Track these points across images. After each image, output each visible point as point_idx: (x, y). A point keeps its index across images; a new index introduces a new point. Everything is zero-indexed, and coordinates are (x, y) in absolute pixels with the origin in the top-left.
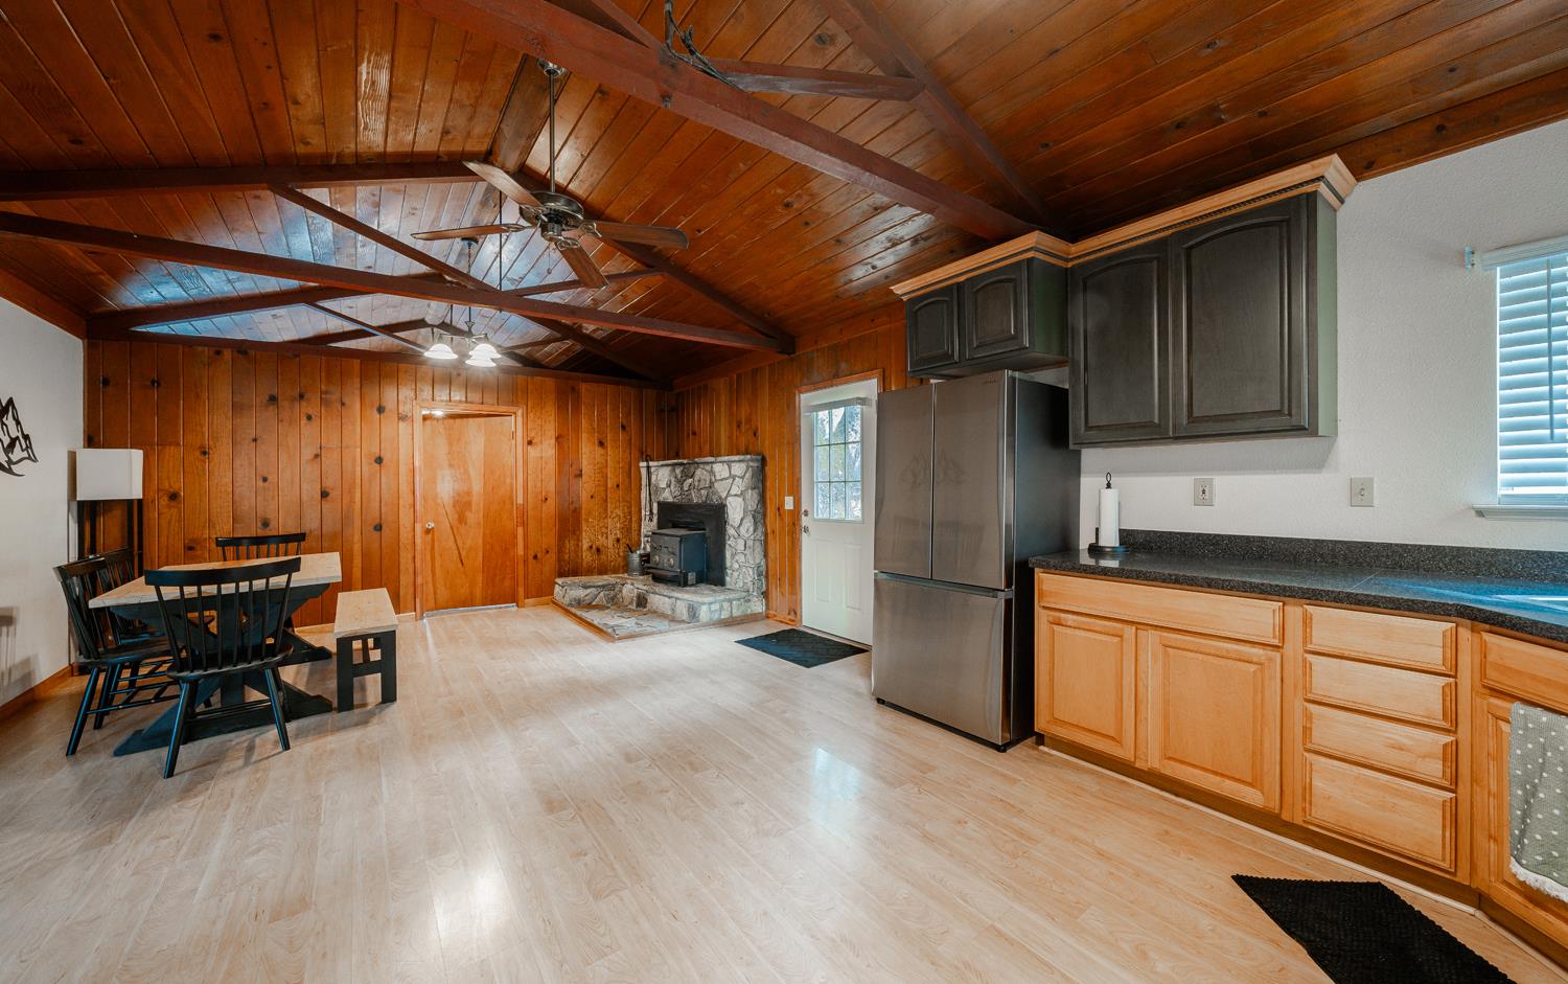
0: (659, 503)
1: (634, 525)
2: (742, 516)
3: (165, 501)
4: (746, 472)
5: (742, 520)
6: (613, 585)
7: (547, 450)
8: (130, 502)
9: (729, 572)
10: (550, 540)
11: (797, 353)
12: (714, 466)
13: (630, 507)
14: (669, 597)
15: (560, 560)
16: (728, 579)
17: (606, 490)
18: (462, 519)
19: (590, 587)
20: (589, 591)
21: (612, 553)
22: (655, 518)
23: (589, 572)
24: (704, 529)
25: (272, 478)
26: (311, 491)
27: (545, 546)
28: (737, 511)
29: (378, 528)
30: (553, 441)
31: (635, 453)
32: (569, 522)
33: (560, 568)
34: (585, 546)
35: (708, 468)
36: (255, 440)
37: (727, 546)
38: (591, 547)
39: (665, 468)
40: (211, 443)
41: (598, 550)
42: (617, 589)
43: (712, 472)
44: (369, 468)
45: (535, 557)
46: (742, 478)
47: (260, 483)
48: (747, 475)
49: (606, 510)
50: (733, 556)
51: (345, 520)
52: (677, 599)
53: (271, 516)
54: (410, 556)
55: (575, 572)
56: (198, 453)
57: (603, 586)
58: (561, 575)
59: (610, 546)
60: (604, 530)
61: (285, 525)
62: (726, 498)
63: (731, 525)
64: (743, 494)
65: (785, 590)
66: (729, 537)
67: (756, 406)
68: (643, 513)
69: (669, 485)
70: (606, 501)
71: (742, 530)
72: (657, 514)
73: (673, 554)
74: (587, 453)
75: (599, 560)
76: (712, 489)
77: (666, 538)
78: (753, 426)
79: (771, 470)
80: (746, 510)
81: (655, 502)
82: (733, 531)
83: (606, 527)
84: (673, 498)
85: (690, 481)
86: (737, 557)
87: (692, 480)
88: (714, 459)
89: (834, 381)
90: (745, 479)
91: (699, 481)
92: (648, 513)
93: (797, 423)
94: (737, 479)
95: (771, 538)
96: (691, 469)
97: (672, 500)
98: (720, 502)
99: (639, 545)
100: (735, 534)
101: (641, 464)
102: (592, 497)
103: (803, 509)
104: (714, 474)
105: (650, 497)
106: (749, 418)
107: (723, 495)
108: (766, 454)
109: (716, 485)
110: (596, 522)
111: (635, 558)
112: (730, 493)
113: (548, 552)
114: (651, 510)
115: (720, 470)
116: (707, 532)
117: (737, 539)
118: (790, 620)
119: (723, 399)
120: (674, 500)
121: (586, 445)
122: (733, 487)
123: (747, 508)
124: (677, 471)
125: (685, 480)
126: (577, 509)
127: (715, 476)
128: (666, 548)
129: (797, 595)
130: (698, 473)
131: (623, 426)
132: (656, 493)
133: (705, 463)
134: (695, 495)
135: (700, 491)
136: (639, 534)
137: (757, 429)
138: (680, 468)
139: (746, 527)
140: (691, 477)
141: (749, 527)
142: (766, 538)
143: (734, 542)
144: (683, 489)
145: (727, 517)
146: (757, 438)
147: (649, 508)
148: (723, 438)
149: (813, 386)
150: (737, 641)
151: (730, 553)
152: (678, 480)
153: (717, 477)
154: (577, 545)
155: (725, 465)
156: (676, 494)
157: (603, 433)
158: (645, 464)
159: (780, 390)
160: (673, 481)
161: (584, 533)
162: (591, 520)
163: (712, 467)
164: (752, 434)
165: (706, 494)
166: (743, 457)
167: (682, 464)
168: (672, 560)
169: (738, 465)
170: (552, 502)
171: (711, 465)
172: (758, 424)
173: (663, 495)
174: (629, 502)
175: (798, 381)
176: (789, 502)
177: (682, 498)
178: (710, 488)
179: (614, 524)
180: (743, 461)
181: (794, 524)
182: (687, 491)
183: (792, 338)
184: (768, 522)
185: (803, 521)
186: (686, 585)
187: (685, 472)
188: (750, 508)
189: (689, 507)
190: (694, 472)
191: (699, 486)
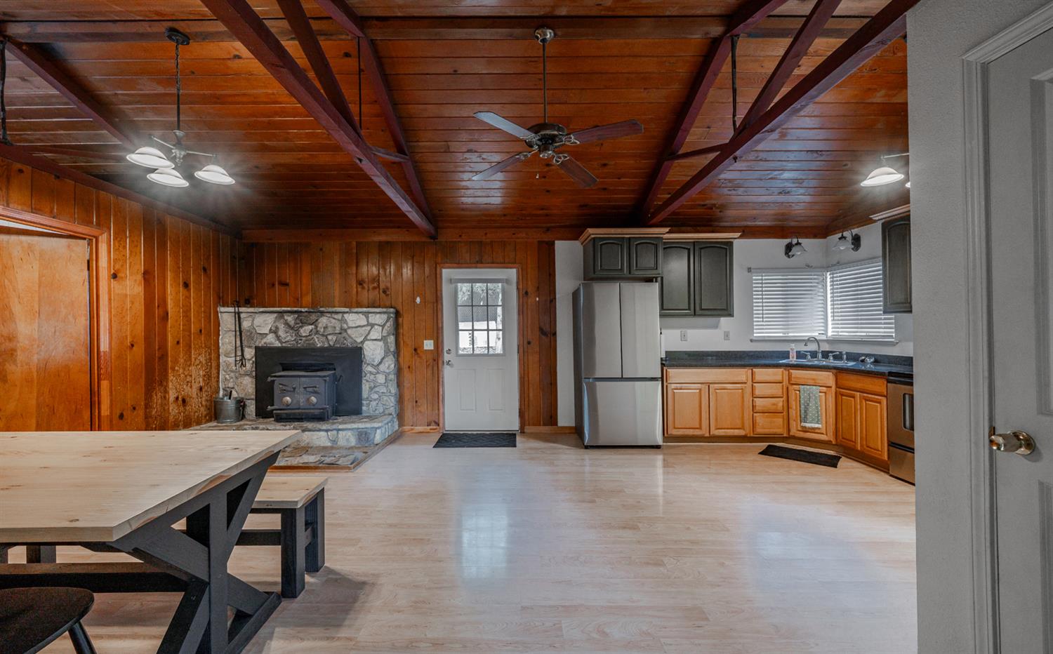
0: (257, 348)
1: (214, 371)
2: (381, 356)
4: (387, 322)
5: (383, 359)
7: (132, 287)
9: (364, 402)
11: (438, 240)
12: (346, 316)
13: (210, 354)
14: (327, 431)
15: (147, 416)
16: (364, 408)
17: (190, 336)
21: (198, 404)
22: (249, 365)
24: (335, 369)
27: (131, 403)
28: (374, 351)
30: (140, 277)
31: (216, 298)
32: (155, 370)
33: (148, 426)
34: (172, 398)
35: (339, 317)
37: (364, 381)
38: (177, 398)
39: (268, 314)
41: (184, 401)
43: (343, 321)
45: (121, 416)
46: (383, 326)
48: (388, 324)
49: (190, 357)
50: (371, 389)
59: (195, 396)
60: (189, 379)
62: (362, 342)
63: (368, 364)
64: (383, 339)
65: (423, 408)
66: (366, 374)
67: (385, 270)
68: (222, 359)
69: (275, 331)
70: (190, 347)
71: (382, 367)
72: (254, 359)
73: (315, 392)
74: (173, 293)
75: (184, 413)
76: (344, 334)
77: (303, 379)
78: (382, 286)
79: (406, 321)
80: (387, 352)
81: (250, 347)
82: (370, 369)
83: (191, 376)
84: (281, 342)
85: (310, 327)
86: (377, 389)
87: (313, 326)
88: (347, 310)
89: (479, 265)
90: (386, 327)
91: (324, 328)
92: (238, 358)
93: (439, 288)
94: (376, 327)
95: (406, 371)
96: (313, 317)
97: (280, 345)
98: (355, 345)
99: (218, 392)
100: (374, 371)
101: (222, 309)
102: (178, 343)
103: (446, 349)
104: (346, 322)
105: (238, 343)
106: (376, 279)
107: (359, 340)
108: (400, 308)
109: (349, 331)
110: (181, 371)
111: (230, 405)
112: (368, 338)
113: (134, 408)
114: (243, 355)
115: (354, 319)
116: (338, 371)
117: (377, 375)
118: (431, 429)
119: (336, 259)
120: (284, 345)
121: (171, 285)
122: (371, 333)
123: (389, 350)
124: (290, 319)
125: (301, 327)
126: (163, 357)
127: (347, 324)
128: (305, 388)
129: (439, 410)
130: (323, 321)
131: (205, 269)
132: (251, 337)
133: (333, 312)
134: (316, 340)
135: (326, 336)
136: (218, 381)
137: (387, 288)
138: (296, 316)
139: (387, 365)
140: (311, 325)
141: (389, 364)
142: (399, 371)
143: (372, 377)
144: (298, 335)
145: (364, 357)
146: (387, 295)
147: (239, 353)
148: (337, 292)
149: (455, 265)
150: (434, 447)
151: (367, 386)
152: (290, 326)
153: (351, 324)
154: (165, 397)
155: (360, 315)
156: (288, 339)
157: (186, 273)
158: (232, 309)
159: (417, 262)
160: (282, 327)
161: (170, 384)
162: (176, 368)
163: (343, 316)
164: (381, 291)
165: (334, 339)
166: (384, 310)
167: (301, 312)
168: (314, 399)
169: (378, 316)
170: (139, 350)
171: (341, 315)
172: (389, 285)
173: (264, 340)
174: (210, 348)
175: (439, 260)
176: (429, 345)
177: (297, 342)
178: (340, 333)
179: (197, 374)
180: (384, 313)
181: (435, 360)
182: (307, 336)
183: (437, 228)
184: (401, 359)
185: (446, 357)
186: (328, 419)
187: (301, 320)
188: (392, 349)
189: (311, 351)
190: (317, 320)
191: (324, 332)
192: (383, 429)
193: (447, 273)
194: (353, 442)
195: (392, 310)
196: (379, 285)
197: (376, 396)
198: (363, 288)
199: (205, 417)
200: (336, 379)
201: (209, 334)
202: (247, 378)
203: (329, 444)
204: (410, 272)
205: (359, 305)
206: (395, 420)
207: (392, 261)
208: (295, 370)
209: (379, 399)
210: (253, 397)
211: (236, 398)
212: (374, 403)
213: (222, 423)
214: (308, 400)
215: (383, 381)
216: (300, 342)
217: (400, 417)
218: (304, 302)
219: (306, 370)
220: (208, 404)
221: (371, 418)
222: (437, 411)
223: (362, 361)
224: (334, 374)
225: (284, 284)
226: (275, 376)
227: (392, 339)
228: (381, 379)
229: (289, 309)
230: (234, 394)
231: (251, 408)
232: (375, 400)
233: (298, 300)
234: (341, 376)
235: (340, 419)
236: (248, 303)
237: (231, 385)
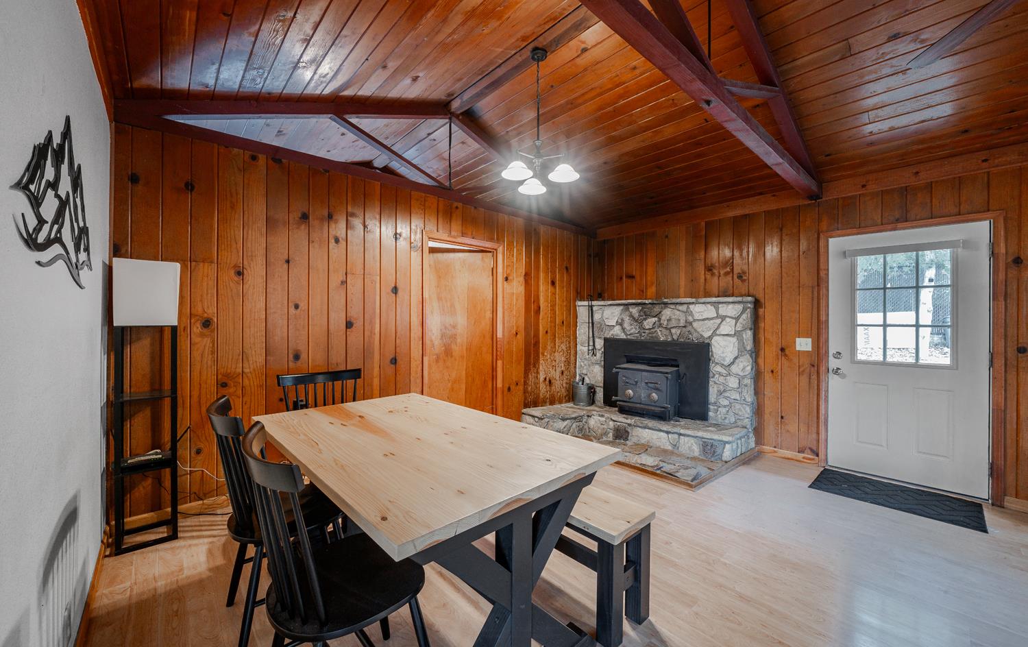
0: (606, 340)
1: (572, 358)
2: (735, 355)
3: (197, 329)
4: (742, 313)
5: (736, 358)
6: (581, 416)
7: (517, 287)
8: (161, 329)
9: (711, 407)
10: (517, 372)
11: (824, 199)
12: (691, 307)
13: (570, 343)
14: (668, 433)
15: (525, 391)
16: (711, 414)
17: (555, 326)
21: (560, 386)
22: (599, 355)
23: (543, 403)
24: (678, 366)
25: (303, 305)
26: (338, 320)
27: (515, 379)
28: (724, 349)
29: (394, 361)
30: (522, 279)
32: (531, 354)
33: (525, 399)
34: (542, 379)
35: (684, 308)
36: (288, 262)
37: (711, 383)
38: (545, 379)
39: (615, 307)
40: (245, 263)
41: (550, 381)
42: (584, 420)
43: (688, 312)
44: (388, 297)
45: (509, 389)
46: (737, 319)
47: (292, 310)
48: (744, 316)
49: (555, 345)
50: (720, 393)
51: (366, 352)
52: (680, 435)
53: (302, 348)
55: (536, 404)
56: (232, 273)
57: (575, 418)
58: (526, 406)
59: (558, 378)
60: (554, 363)
61: (314, 359)
62: (710, 338)
63: (717, 363)
64: (737, 334)
65: (793, 427)
66: (714, 375)
67: (741, 251)
68: (579, 347)
69: (620, 323)
70: (555, 336)
71: (734, 369)
72: (603, 350)
73: (657, 389)
74: (544, 289)
75: (550, 392)
76: (689, 328)
77: (644, 373)
78: (737, 270)
79: (769, 312)
80: (741, 350)
81: (600, 338)
82: (718, 369)
83: (555, 361)
84: (627, 335)
85: (654, 320)
86: (727, 394)
87: (656, 319)
88: (694, 300)
89: (900, 225)
90: (741, 320)
91: (668, 320)
92: (591, 348)
93: (822, 266)
94: (728, 320)
95: (768, 377)
96: (657, 309)
97: (625, 337)
98: (701, 340)
99: (575, 377)
100: (724, 371)
101: (579, 303)
102: (547, 332)
103: (832, 350)
104: (691, 314)
105: (591, 333)
106: (729, 263)
107: (706, 335)
108: (760, 296)
109: (695, 325)
110: (548, 356)
111: (583, 390)
112: (718, 332)
113: (517, 384)
114: (594, 345)
115: (702, 311)
116: (682, 369)
117: (728, 378)
118: (804, 458)
119: (683, 244)
120: (629, 337)
121: (543, 284)
122: (722, 327)
123: (745, 348)
124: (635, 311)
125: (645, 319)
126: (537, 343)
127: (693, 316)
128: (647, 383)
129: (818, 433)
130: (667, 313)
131: (567, 268)
132: (601, 329)
133: (677, 304)
134: (659, 334)
135: (669, 329)
136: (575, 367)
137: (744, 273)
138: (640, 308)
139: (741, 366)
140: (655, 317)
141: (745, 366)
142: (758, 376)
143: (722, 379)
144: (642, 327)
145: (712, 355)
146: (743, 281)
147: (591, 343)
148: (683, 282)
149: (855, 231)
150: (810, 487)
151: (716, 389)
152: (634, 318)
153: (697, 316)
154: (537, 377)
155: (709, 306)
156: (632, 331)
157: (553, 273)
158: (586, 303)
159: (787, 235)
160: (627, 319)
161: (541, 366)
162: (545, 354)
163: (688, 308)
164: (735, 277)
165: (678, 332)
166: (740, 299)
167: (645, 304)
168: (655, 396)
169: (731, 306)
170: (521, 337)
171: (686, 306)
172: (745, 268)
173: (612, 332)
174: (569, 337)
175: (824, 225)
176: (804, 344)
177: (641, 335)
178: (685, 327)
179: (560, 358)
180: (739, 302)
181: (813, 366)
182: (650, 329)
183: (820, 183)
184: (761, 361)
185: (833, 363)
186: (670, 419)
187: (645, 312)
188: (749, 348)
189: (653, 344)
190: (660, 312)
191: (667, 325)
192: (735, 445)
193: (836, 244)
194: (696, 451)
195: (750, 299)
196: (732, 270)
197: (726, 402)
198: (713, 274)
199: (565, 397)
200: (679, 376)
201: (569, 326)
202: (597, 366)
203: (670, 448)
204: (776, 250)
205: (708, 295)
206: (751, 435)
207: (751, 238)
208: (638, 363)
209: (730, 406)
210: (602, 385)
211: (588, 384)
212: (723, 410)
213: (577, 405)
214: (649, 396)
215: (736, 385)
216: (643, 334)
217: (758, 432)
218: (648, 294)
219: (649, 364)
220: (568, 386)
221: (719, 427)
222: (814, 436)
223: (710, 360)
224: (678, 370)
225: (631, 277)
226: (620, 368)
227: (748, 335)
228: (733, 382)
229: (634, 301)
230: (587, 380)
231: (600, 395)
232: (725, 406)
233: (643, 291)
234: (685, 374)
235: (683, 422)
236: (600, 297)
237: (584, 372)
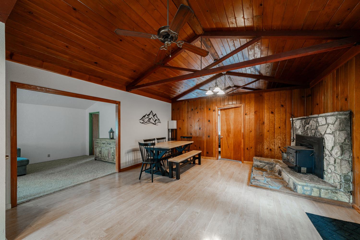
0: (296, 135)
2: (333, 145)
3: (179, 129)
4: (336, 121)
5: (333, 147)
6: (273, 164)
8: (175, 129)
9: (326, 173)
10: (251, 144)
13: (285, 136)
15: (256, 151)
16: (325, 176)
17: (274, 129)
18: (229, 136)
19: (262, 162)
20: (262, 163)
21: (277, 152)
23: (267, 157)
24: (313, 149)
25: (192, 125)
26: (198, 128)
27: (250, 146)
28: (330, 142)
29: (209, 137)
30: (254, 113)
31: (288, 115)
32: (259, 139)
33: (256, 154)
34: (266, 148)
35: (315, 120)
36: (190, 118)
37: (325, 159)
38: (268, 148)
39: (299, 120)
40: (184, 119)
41: (271, 150)
43: (317, 122)
44: (207, 123)
45: (247, 149)
46: (333, 124)
49: (274, 136)
51: (203, 134)
52: (289, 177)
53: (192, 133)
54: (215, 144)
55: (261, 156)
57: (268, 163)
58: (256, 156)
59: (276, 149)
60: (273, 143)
62: (324, 135)
63: (327, 149)
64: (334, 133)
66: (326, 155)
69: (300, 128)
70: (274, 133)
71: (333, 153)
72: (295, 139)
74: (267, 116)
75: (271, 154)
76: (318, 130)
77: (291, 150)
78: (345, 95)
80: (336, 142)
82: (328, 152)
83: (275, 142)
88: (318, 115)
90: (335, 125)
91: (311, 126)
94: (330, 125)
97: (301, 134)
98: (321, 136)
100: (329, 154)
102: (268, 131)
106: (343, 92)
107: (323, 133)
109: (319, 128)
110: (269, 140)
112: (326, 132)
115: (321, 120)
117: (331, 157)
122: (328, 129)
125: (306, 126)
127: (318, 124)
130: (311, 122)
131: (282, 105)
132: (295, 130)
133: (314, 117)
134: (309, 133)
135: (312, 131)
137: (347, 96)
141: (337, 152)
143: (328, 158)
145: (325, 145)
146: (347, 102)
152: (303, 125)
153: (320, 124)
154: (262, 147)
155: (324, 118)
156: (302, 131)
157: (273, 109)
160: (301, 126)
161: (265, 143)
162: (267, 139)
163: (317, 119)
167: (304, 118)
168: (293, 160)
170: (253, 133)
172: (348, 94)
173: (298, 132)
174: (285, 134)
178: (316, 129)
179: (278, 142)
182: (306, 130)
187: (305, 122)
190: (309, 122)
191: (311, 128)
197: (330, 171)
198: (338, 99)
201: (284, 129)
212: (329, 175)
216: (305, 133)
223: (324, 147)
227: (337, 133)
228: (332, 160)
232: (330, 173)
